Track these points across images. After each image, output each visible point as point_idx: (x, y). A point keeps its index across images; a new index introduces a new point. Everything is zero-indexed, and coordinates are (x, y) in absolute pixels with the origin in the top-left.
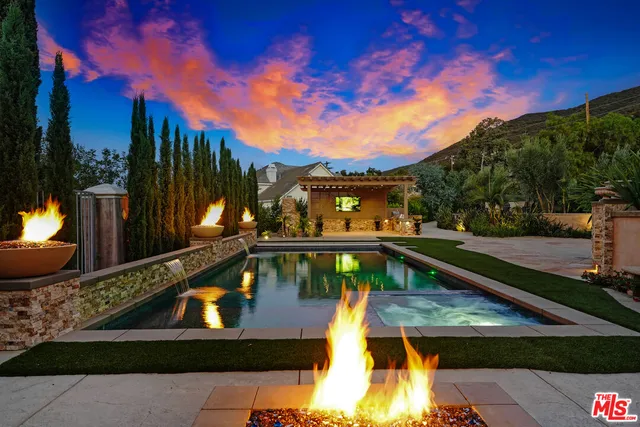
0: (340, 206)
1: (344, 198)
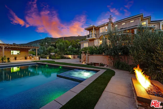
0: (13, 53)
1: (14, 51)
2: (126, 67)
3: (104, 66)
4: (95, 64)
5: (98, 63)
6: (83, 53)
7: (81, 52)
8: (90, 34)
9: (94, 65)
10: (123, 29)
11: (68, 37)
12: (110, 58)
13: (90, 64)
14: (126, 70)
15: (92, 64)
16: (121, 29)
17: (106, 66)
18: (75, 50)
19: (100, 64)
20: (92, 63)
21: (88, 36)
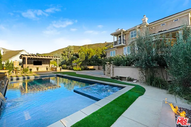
2: (162, 84)
3: (134, 81)
4: (121, 78)
5: (126, 78)
6: (107, 64)
7: (105, 63)
8: (117, 41)
9: (120, 80)
10: (162, 31)
11: (92, 45)
12: (140, 72)
13: (115, 77)
14: (162, 88)
15: (117, 78)
16: (159, 32)
17: (135, 81)
18: (100, 60)
19: (128, 79)
20: (117, 76)
21: (116, 43)
